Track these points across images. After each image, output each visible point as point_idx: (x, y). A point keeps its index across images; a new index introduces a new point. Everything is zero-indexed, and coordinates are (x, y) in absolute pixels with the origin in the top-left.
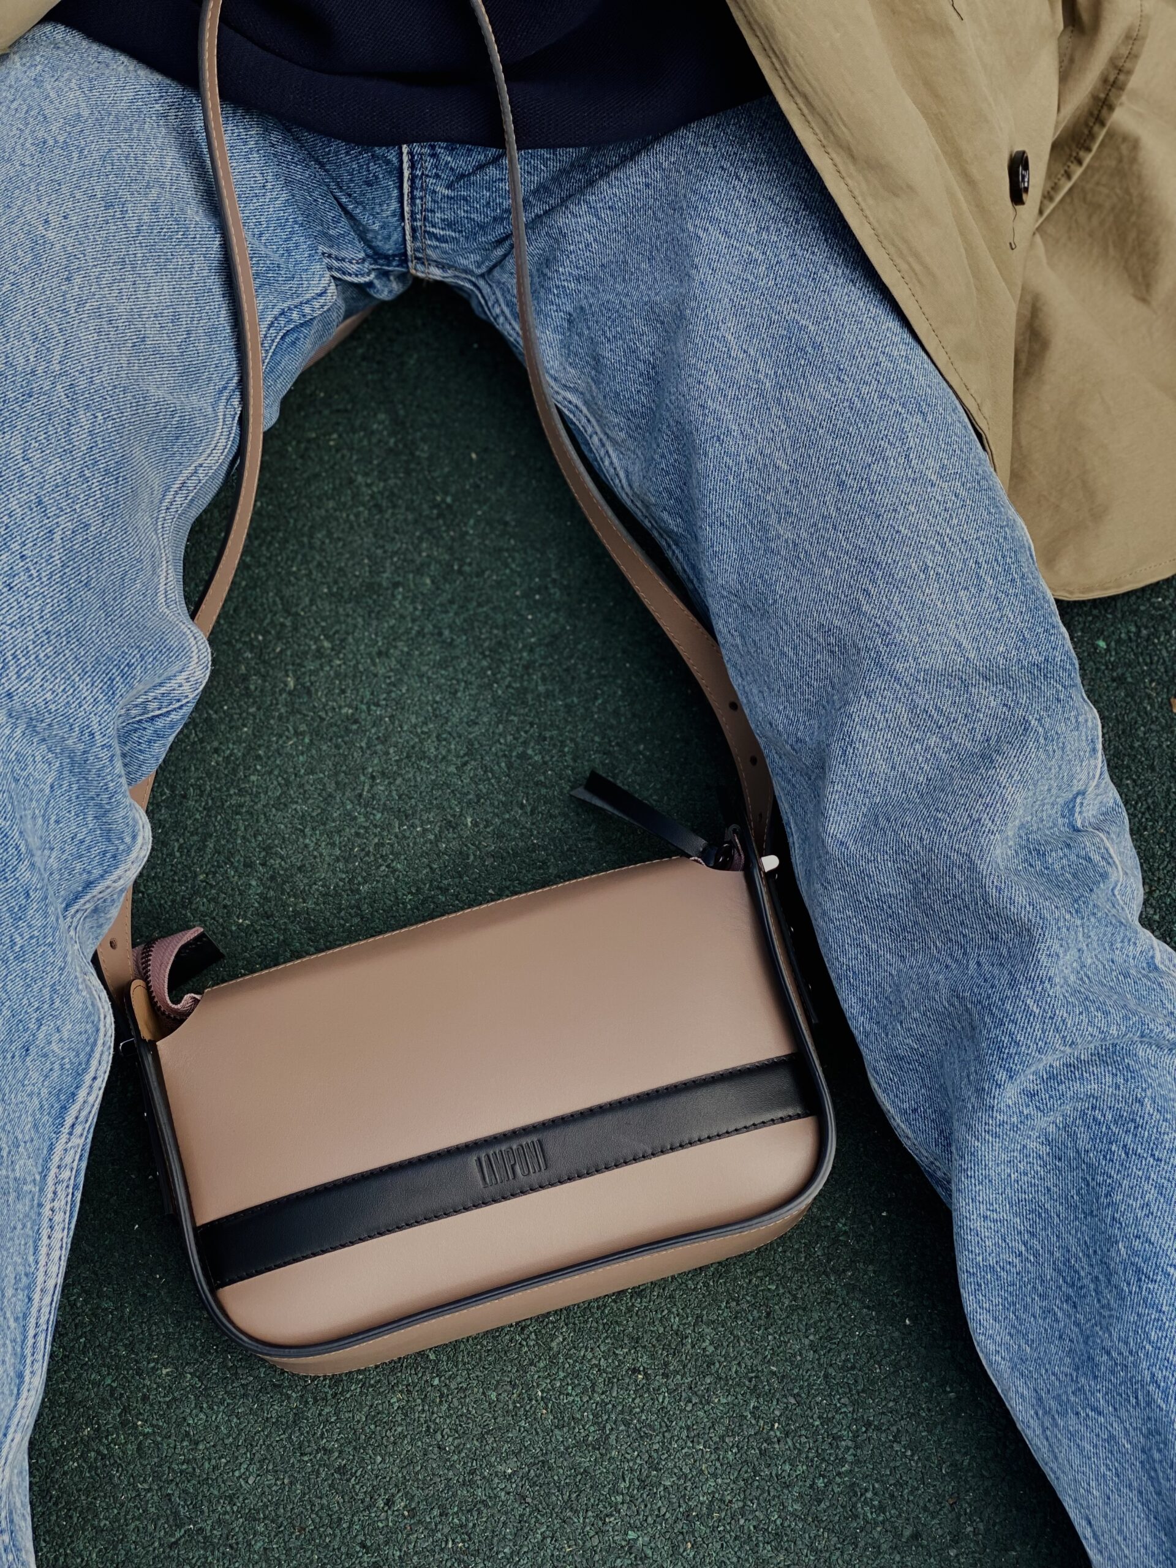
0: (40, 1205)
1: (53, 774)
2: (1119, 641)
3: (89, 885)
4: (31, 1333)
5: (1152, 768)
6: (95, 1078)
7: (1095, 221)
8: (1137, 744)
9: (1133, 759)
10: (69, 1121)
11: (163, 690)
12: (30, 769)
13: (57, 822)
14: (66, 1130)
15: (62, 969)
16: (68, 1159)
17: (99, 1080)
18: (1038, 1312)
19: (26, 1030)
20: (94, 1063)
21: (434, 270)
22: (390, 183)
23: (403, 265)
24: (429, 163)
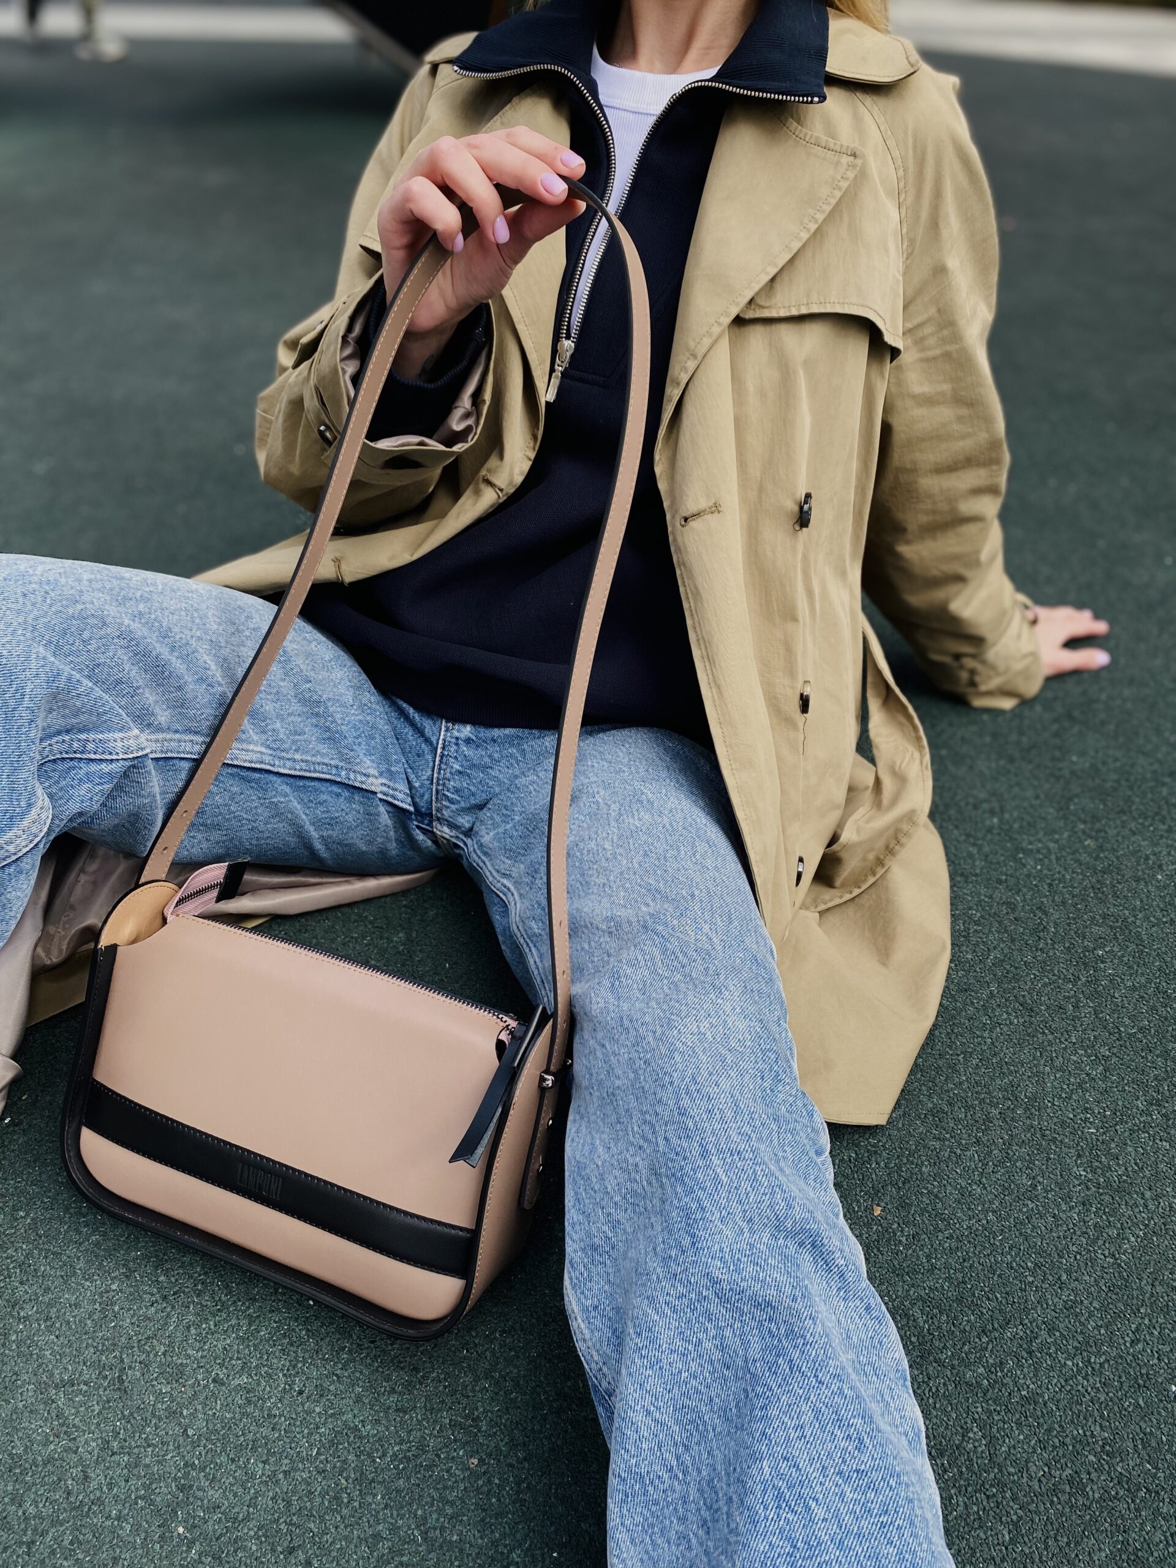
7: (859, 914)
21: (446, 829)
22: (430, 757)
23: (430, 824)
24: (453, 748)
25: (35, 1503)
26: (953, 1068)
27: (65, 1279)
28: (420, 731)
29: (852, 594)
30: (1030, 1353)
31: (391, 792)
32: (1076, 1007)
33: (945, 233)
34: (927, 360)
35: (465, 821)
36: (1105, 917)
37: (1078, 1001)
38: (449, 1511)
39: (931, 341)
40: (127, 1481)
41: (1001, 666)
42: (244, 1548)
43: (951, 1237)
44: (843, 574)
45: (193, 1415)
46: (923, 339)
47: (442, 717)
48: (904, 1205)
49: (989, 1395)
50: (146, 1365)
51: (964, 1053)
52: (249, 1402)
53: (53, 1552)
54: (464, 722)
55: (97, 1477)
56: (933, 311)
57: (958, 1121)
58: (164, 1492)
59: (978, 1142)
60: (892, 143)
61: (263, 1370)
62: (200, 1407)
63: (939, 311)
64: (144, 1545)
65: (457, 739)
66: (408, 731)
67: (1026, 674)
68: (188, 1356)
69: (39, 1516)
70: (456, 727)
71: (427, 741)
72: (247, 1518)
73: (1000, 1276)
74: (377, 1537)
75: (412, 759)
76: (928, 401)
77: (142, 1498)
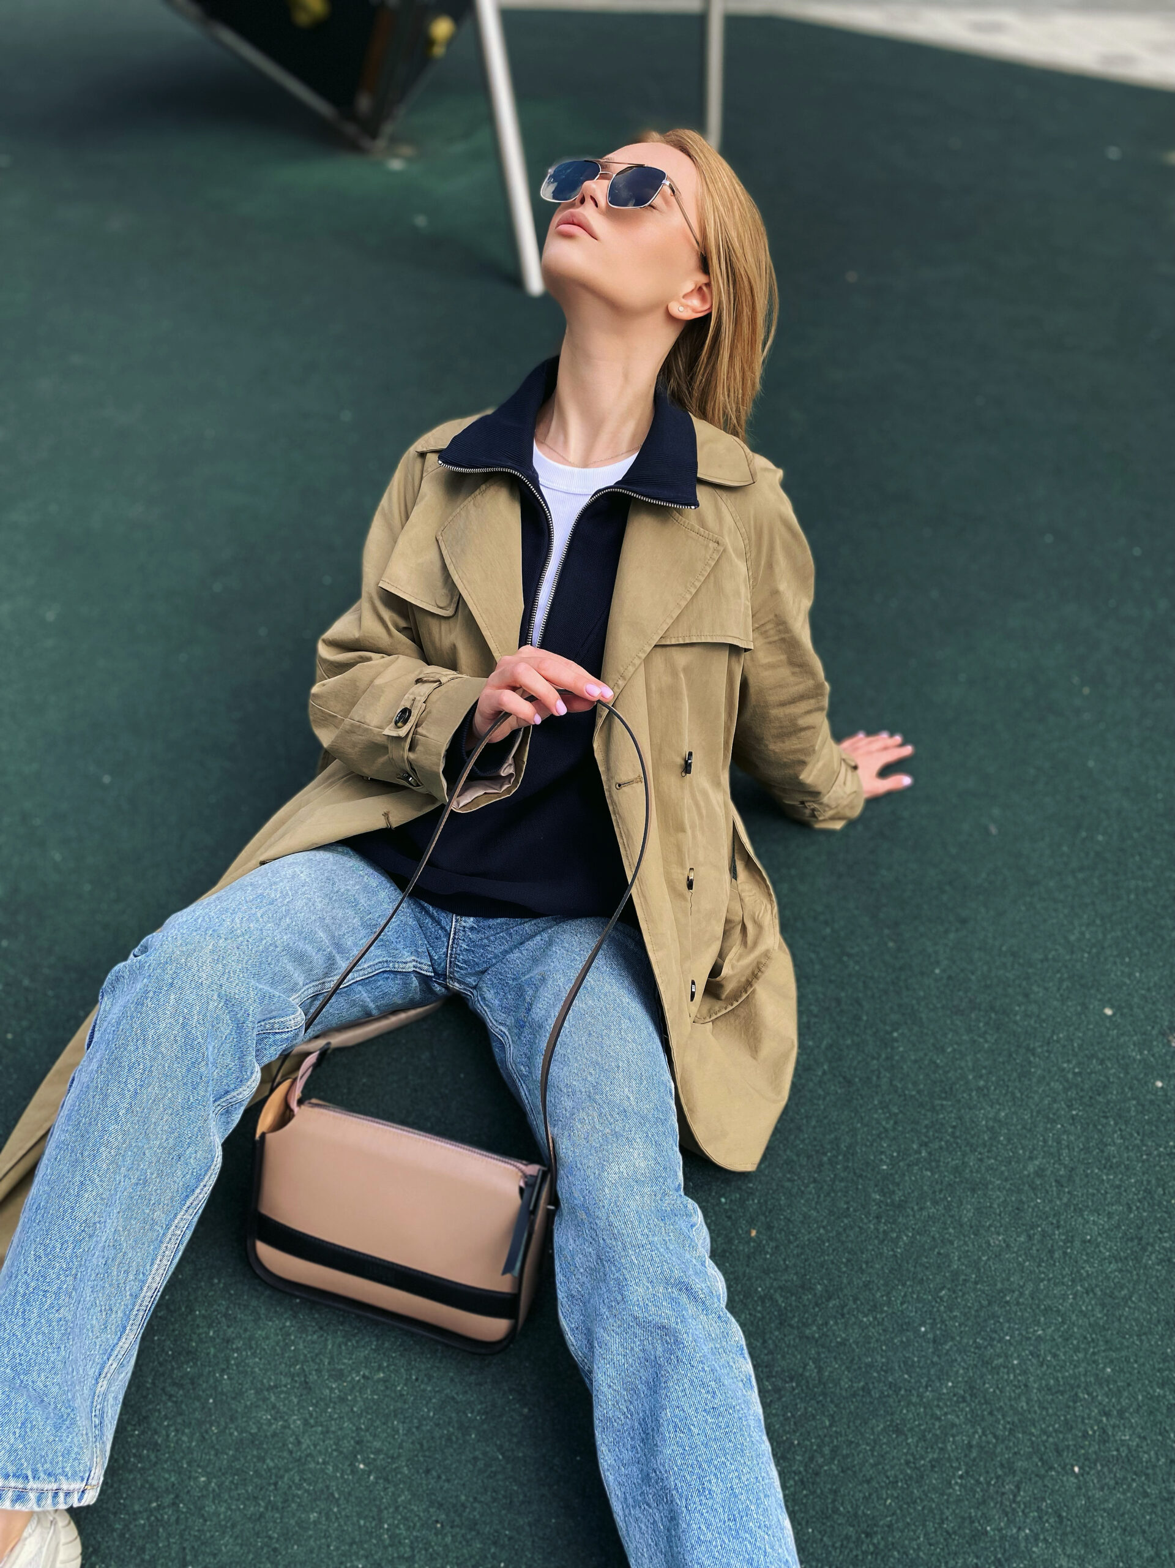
0: (161, 1242)
1: (228, 1031)
2: (731, 1200)
3: (227, 1092)
4: (136, 1308)
5: (739, 1260)
6: (205, 1186)
7: (737, 1022)
8: (733, 1247)
9: (731, 1254)
10: (188, 1204)
11: (282, 1020)
12: (221, 1024)
13: (223, 1055)
14: (185, 1208)
15: (205, 1120)
16: (181, 1224)
17: (207, 1188)
18: (629, 1447)
19: (182, 1147)
20: (207, 1178)
21: (456, 984)
22: (445, 939)
23: (445, 980)
24: (462, 934)
25: (272, 1460)
26: (799, 1129)
27: (256, 1321)
28: (439, 923)
29: (724, 792)
30: (843, 1315)
31: (419, 965)
32: (878, 1077)
33: (777, 570)
34: (770, 643)
35: (471, 980)
36: (900, 1006)
37: (880, 1073)
38: (515, 1440)
39: (772, 632)
40: (324, 1441)
41: (833, 804)
42: (401, 1473)
43: (797, 1246)
44: (717, 784)
45: (355, 1399)
46: (766, 632)
47: (453, 913)
48: (769, 1227)
49: (819, 1342)
50: (319, 1371)
51: (807, 1117)
52: (387, 1388)
53: (290, 1487)
54: (469, 915)
55: (306, 1442)
56: (772, 616)
57: (801, 1166)
58: (347, 1445)
59: (815, 1181)
60: (740, 524)
61: (392, 1367)
62: (357, 1394)
63: (776, 616)
64: (342, 1476)
65: (464, 927)
66: (428, 920)
67: (851, 806)
68: (344, 1364)
69: (276, 1467)
70: (463, 919)
71: (442, 928)
72: (399, 1455)
73: (827, 1269)
74: (476, 1459)
75: (432, 941)
76: (772, 666)
77: (335, 1450)
